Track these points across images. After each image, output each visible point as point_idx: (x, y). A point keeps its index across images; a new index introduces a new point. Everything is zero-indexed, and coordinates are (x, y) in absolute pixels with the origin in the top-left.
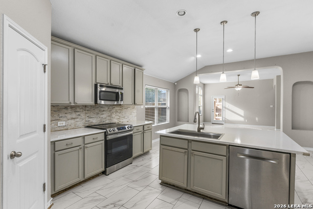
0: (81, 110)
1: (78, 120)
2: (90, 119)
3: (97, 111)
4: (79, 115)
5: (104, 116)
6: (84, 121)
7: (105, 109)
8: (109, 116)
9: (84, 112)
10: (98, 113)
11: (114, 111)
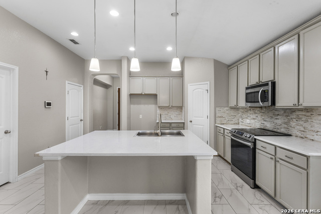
0: (258, 112)
1: (256, 121)
2: (264, 122)
3: (271, 114)
4: (257, 116)
5: (279, 122)
6: (260, 123)
7: (279, 113)
8: (285, 123)
9: (260, 114)
10: (272, 117)
11: (294, 117)
